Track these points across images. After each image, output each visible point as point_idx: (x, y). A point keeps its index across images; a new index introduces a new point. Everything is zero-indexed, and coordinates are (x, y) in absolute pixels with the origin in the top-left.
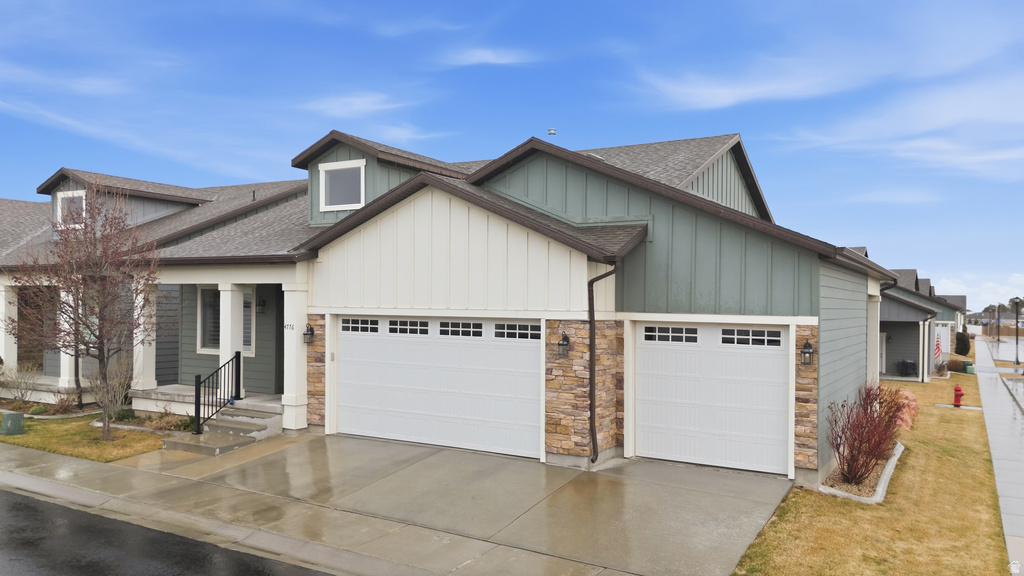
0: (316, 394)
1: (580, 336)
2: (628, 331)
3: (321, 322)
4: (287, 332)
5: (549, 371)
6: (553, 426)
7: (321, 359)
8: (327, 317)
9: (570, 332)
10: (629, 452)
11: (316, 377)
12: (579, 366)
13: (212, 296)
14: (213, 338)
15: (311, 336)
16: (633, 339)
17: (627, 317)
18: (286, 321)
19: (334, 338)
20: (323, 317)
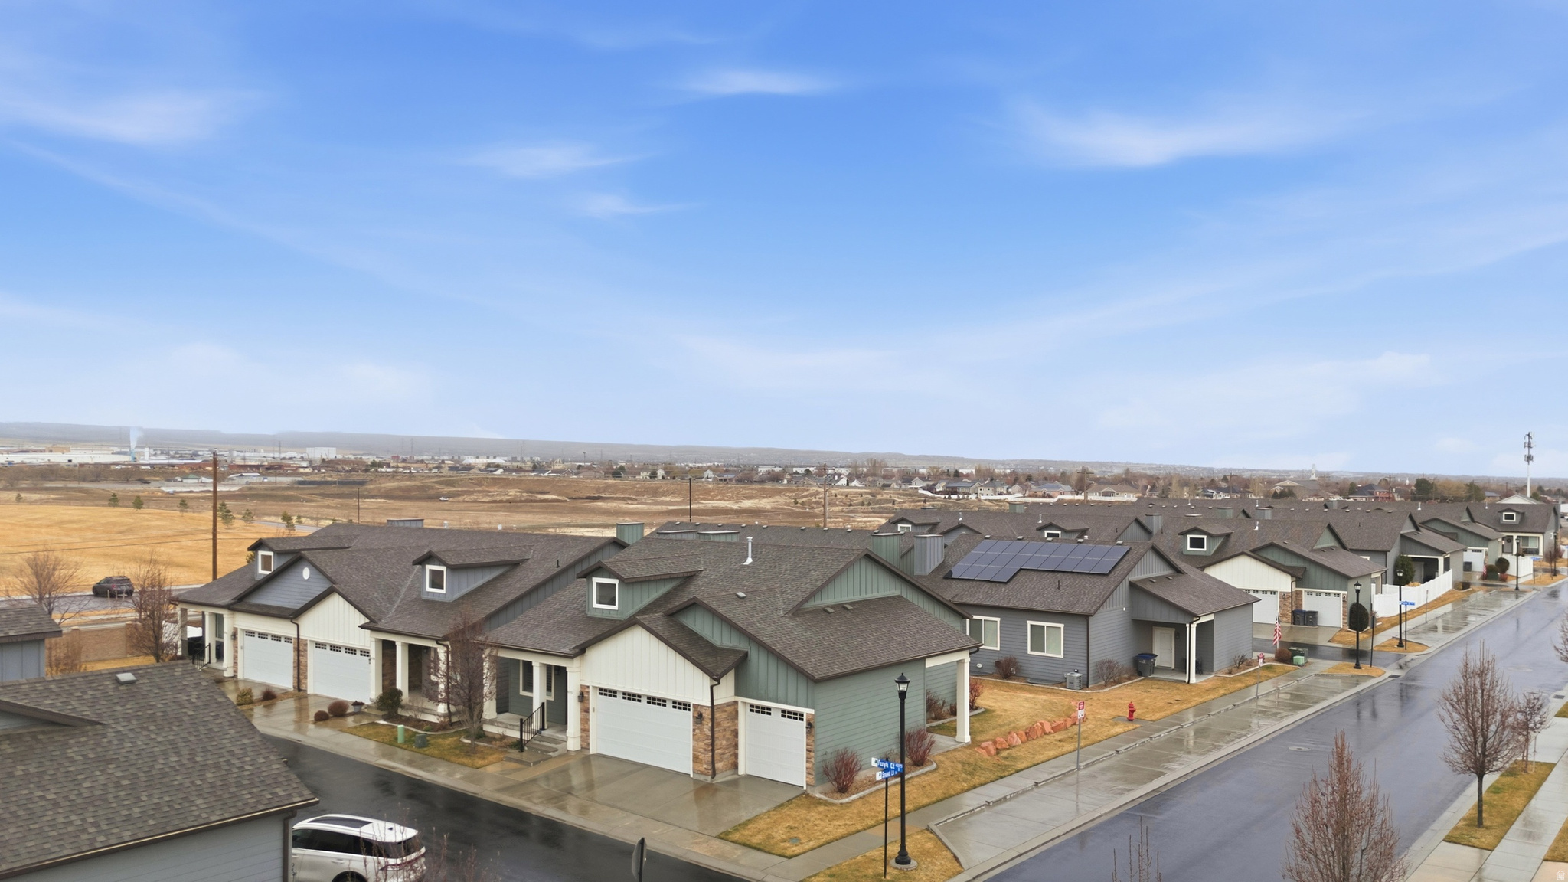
0: (585, 731)
1: (707, 714)
2: (741, 709)
3: (587, 690)
4: (569, 695)
5: (694, 730)
6: (696, 759)
7: (587, 711)
8: (591, 687)
9: (703, 711)
10: (742, 771)
11: (585, 721)
12: (707, 730)
13: (528, 666)
14: (529, 686)
15: (582, 697)
16: (743, 712)
17: (740, 699)
18: (569, 689)
19: (594, 699)
20: (588, 687)
